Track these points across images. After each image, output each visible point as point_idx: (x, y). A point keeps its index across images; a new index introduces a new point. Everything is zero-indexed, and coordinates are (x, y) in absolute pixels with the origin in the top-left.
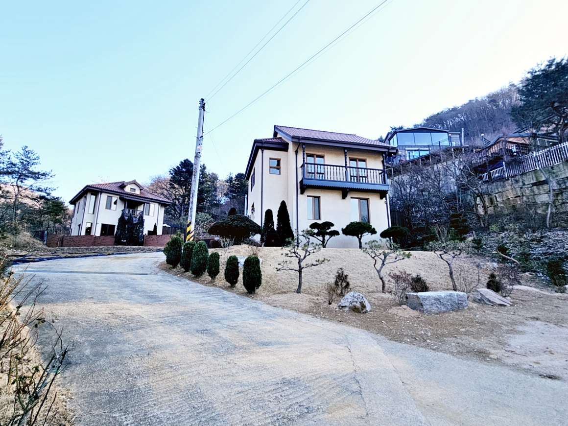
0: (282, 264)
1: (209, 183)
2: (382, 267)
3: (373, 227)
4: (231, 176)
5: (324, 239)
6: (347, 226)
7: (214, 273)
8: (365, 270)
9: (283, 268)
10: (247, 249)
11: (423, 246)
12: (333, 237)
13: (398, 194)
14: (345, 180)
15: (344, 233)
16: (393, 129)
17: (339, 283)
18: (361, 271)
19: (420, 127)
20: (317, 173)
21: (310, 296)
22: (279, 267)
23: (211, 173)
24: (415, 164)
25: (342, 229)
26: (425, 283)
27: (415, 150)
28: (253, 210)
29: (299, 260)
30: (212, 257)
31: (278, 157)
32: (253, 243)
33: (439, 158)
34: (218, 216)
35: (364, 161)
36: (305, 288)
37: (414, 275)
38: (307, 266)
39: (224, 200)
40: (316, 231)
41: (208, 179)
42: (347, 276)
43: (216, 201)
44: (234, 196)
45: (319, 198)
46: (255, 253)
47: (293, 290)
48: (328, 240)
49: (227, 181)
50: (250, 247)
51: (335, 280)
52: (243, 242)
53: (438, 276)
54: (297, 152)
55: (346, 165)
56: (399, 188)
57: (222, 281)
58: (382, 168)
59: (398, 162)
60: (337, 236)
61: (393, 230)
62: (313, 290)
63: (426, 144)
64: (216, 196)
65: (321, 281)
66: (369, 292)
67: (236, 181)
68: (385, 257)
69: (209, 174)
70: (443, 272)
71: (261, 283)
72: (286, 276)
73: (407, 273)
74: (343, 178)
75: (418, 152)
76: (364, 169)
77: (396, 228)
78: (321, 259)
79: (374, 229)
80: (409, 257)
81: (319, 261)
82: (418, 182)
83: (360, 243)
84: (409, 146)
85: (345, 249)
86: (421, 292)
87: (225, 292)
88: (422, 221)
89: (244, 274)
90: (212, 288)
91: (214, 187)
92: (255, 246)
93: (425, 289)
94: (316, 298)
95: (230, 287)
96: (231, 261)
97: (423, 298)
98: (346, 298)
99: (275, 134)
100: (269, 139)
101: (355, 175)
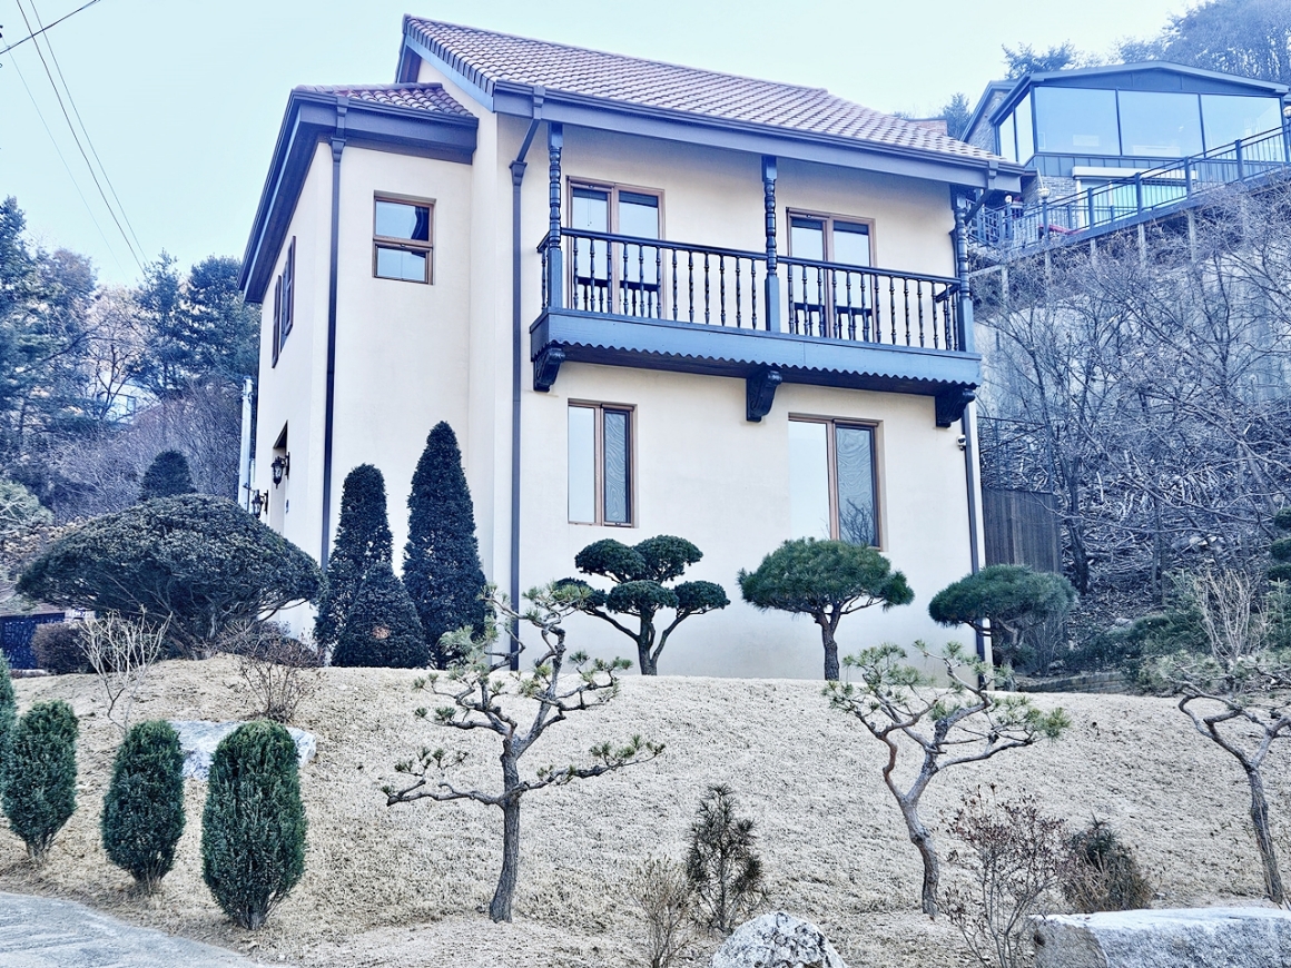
0: (417, 767)
1: (43, 307)
2: (921, 784)
3: (892, 571)
4: (170, 270)
5: (647, 625)
6: (767, 562)
7: (44, 816)
8: (843, 795)
9: (422, 789)
10: (236, 679)
11: (1134, 667)
12: (694, 619)
13: (1026, 403)
14: (761, 326)
15: (748, 597)
16: (1016, 63)
17: (710, 868)
18: (824, 793)
19: (1152, 60)
20: (622, 284)
21: (560, 932)
22: (403, 782)
23: (50, 251)
24: (1115, 253)
25: (743, 573)
26: (1129, 863)
27: (1123, 181)
28: (281, 465)
29: (506, 744)
30: (36, 731)
31: (421, 191)
32: (271, 648)
33: (1228, 226)
34: (91, 489)
35: (862, 229)
36: (538, 890)
37: (1079, 823)
38: (547, 777)
39: (127, 400)
40: (604, 583)
41: (34, 283)
42: (750, 825)
43: (83, 404)
44: (184, 382)
45: (626, 411)
46: (277, 700)
47: (473, 904)
48: (666, 633)
49: (145, 303)
50: (253, 673)
51: (688, 845)
52: (214, 641)
53: (1198, 825)
54: (518, 170)
55: (770, 246)
56: (1033, 375)
57: (87, 861)
58: (948, 271)
59: (1033, 238)
60: (714, 614)
61: (993, 587)
62: (574, 900)
63: (1175, 152)
64: (82, 380)
65: (621, 849)
66: (857, 910)
67: (195, 301)
68: (941, 730)
69: (41, 259)
70: (1225, 800)
71: (299, 870)
72: (440, 829)
73: (1043, 815)
74: (750, 315)
75: (1131, 190)
76: (861, 271)
77: (1009, 577)
78: (622, 743)
79: (900, 578)
80: (1053, 734)
81: (606, 750)
82: (1121, 344)
83: (830, 648)
84: (1090, 159)
85: (749, 682)
86: (1109, 908)
87: (102, 921)
88: (1141, 537)
89: (208, 818)
90: (24, 902)
91: (69, 329)
92: (279, 663)
93: (1131, 894)
94: (585, 945)
95: (132, 893)
96: (139, 750)
97: (1113, 944)
98: (738, 944)
99: (410, 63)
100: (372, 92)
101: (812, 300)
